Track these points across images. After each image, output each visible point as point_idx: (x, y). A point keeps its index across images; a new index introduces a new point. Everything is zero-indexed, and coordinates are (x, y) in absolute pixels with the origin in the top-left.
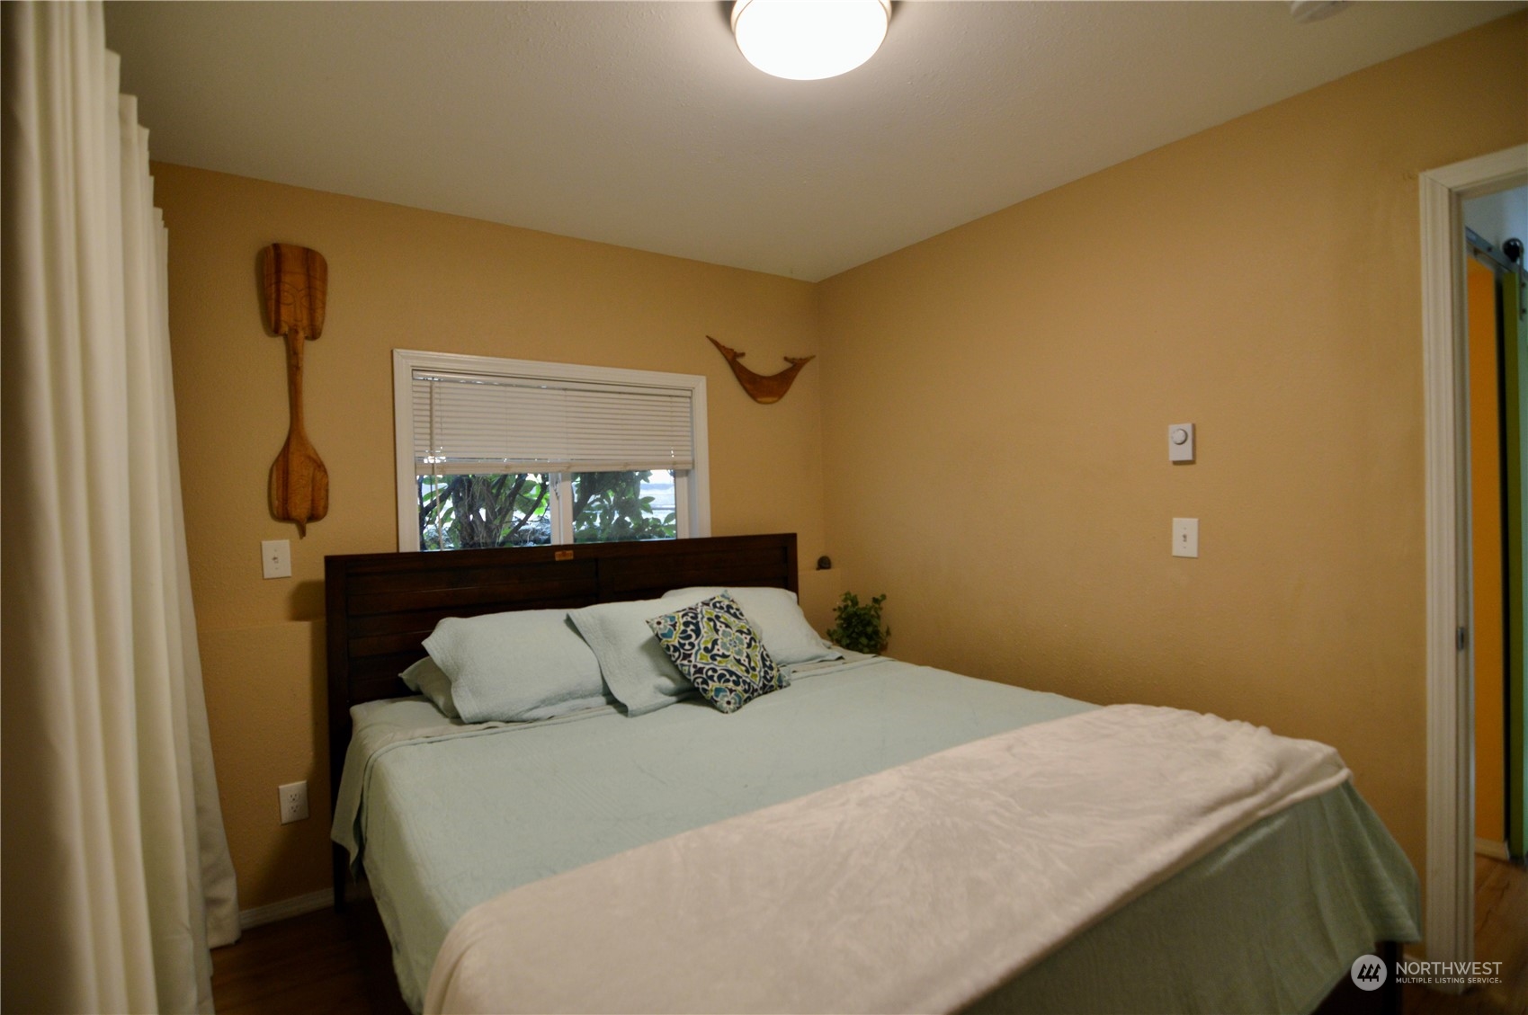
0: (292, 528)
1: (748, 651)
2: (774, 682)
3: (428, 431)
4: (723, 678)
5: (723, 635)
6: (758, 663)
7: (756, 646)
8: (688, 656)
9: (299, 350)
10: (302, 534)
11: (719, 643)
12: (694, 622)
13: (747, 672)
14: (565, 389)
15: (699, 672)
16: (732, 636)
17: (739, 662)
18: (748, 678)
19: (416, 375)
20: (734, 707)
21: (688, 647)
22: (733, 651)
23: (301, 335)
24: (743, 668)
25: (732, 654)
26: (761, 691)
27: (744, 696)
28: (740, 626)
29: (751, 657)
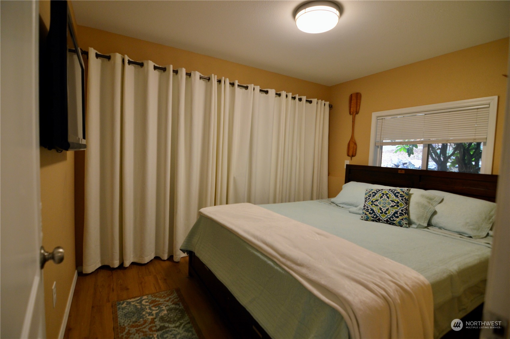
0: (350, 158)
1: (389, 208)
2: (396, 222)
3: (380, 133)
4: (367, 210)
5: (383, 200)
6: (390, 213)
7: (396, 208)
8: (366, 201)
9: (354, 117)
10: (351, 159)
11: (378, 201)
12: (376, 193)
13: (381, 213)
14: (425, 114)
15: (364, 206)
16: (387, 201)
17: (381, 209)
18: (379, 215)
19: (378, 118)
20: (364, 219)
21: (367, 199)
22: (382, 205)
23: (354, 114)
24: (381, 211)
25: (380, 206)
26: (385, 222)
27: (371, 218)
28: (394, 199)
29: (389, 210)
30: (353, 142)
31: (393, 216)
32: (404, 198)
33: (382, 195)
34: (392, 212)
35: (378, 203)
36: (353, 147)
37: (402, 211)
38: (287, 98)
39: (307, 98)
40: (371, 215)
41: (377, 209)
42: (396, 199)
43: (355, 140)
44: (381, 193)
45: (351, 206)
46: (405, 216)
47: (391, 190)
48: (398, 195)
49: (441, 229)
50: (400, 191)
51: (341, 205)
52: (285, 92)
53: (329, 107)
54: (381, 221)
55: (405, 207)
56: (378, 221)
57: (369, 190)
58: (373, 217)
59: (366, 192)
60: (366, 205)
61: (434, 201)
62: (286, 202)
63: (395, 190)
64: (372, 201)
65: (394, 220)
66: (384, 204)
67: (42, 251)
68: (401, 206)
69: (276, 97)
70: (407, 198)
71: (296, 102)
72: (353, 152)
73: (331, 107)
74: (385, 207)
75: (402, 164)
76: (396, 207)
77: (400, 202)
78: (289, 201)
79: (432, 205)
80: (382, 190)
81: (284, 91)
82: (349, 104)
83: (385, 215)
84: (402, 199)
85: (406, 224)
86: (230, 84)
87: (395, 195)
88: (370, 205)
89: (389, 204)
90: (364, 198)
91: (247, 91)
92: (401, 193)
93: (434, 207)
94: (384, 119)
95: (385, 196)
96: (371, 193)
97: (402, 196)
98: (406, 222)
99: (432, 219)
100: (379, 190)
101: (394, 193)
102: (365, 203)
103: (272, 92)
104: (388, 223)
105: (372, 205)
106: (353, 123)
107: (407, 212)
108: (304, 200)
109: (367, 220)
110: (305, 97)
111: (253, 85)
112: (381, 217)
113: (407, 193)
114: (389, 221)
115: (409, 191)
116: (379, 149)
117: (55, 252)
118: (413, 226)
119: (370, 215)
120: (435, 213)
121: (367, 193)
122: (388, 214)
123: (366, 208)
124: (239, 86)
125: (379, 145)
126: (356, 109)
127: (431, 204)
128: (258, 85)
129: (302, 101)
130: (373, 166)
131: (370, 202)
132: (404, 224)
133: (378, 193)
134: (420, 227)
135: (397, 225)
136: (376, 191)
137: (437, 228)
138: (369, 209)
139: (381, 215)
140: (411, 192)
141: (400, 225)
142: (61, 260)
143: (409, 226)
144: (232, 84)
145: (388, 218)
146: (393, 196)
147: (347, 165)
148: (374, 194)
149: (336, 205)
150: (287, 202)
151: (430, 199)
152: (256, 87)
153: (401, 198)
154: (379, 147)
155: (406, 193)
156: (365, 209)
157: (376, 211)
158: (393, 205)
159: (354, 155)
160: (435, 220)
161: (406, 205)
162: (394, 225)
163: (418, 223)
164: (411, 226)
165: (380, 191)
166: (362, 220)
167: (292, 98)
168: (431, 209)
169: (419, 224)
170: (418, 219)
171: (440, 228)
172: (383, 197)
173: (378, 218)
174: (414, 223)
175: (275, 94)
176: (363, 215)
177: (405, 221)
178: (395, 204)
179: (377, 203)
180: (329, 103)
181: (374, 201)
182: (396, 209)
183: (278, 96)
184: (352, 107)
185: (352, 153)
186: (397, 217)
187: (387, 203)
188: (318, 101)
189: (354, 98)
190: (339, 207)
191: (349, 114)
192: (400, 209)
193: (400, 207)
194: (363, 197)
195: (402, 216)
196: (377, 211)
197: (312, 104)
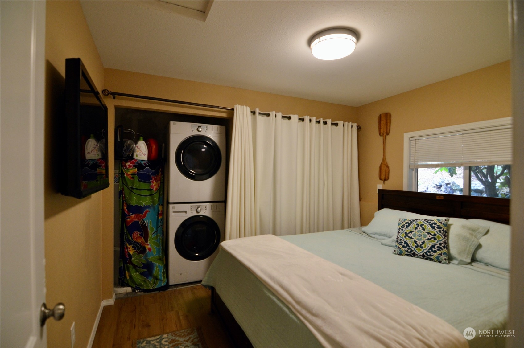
0: (382, 182)
1: (425, 241)
2: (433, 258)
3: (414, 155)
4: (401, 243)
5: (417, 231)
6: (427, 247)
7: (434, 241)
8: (399, 233)
9: (384, 138)
10: (384, 184)
11: (413, 233)
12: (410, 223)
13: (416, 247)
14: (463, 134)
15: (397, 239)
16: (422, 233)
17: (415, 242)
18: (414, 248)
19: (411, 139)
20: (397, 253)
21: (401, 230)
22: (417, 238)
23: (385, 135)
24: (415, 245)
25: (415, 239)
26: (421, 257)
27: (405, 253)
28: (431, 231)
29: (425, 243)
30: (385, 165)
31: (430, 251)
32: (442, 229)
33: (416, 226)
34: (429, 245)
35: (413, 235)
36: (386, 170)
37: (440, 244)
38: (311, 123)
39: (332, 121)
40: (405, 249)
41: (411, 242)
42: (433, 231)
43: (386, 163)
44: (415, 224)
45: (383, 236)
46: (444, 250)
47: (426, 221)
48: (435, 226)
49: (488, 266)
50: (437, 221)
51: (373, 236)
52: (309, 117)
53: (357, 128)
54: (416, 256)
55: (443, 240)
56: (413, 256)
57: (402, 220)
58: (408, 251)
59: (399, 222)
60: (399, 237)
61: (478, 233)
62: (314, 232)
63: (431, 221)
64: (406, 233)
65: (431, 255)
66: (420, 237)
67: (43, 309)
68: (439, 239)
69: (299, 122)
70: (445, 230)
71: (320, 126)
72: (385, 175)
73: (359, 128)
74: (421, 239)
75: (445, 184)
76: (433, 239)
77: (437, 235)
78: (318, 231)
79: (476, 238)
80: (417, 220)
81: (307, 116)
82: (378, 125)
83: (421, 249)
84: (440, 231)
85: (445, 259)
86: (252, 112)
87: (431, 226)
88: (404, 237)
89: (425, 236)
90: (397, 229)
91: (268, 118)
92: (438, 224)
93: (478, 239)
94: (417, 140)
95: (420, 228)
96: (404, 223)
97: (439, 227)
98: (446, 258)
99: (476, 253)
100: (413, 221)
101: (431, 224)
102: (398, 235)
103: (295, 118)
104: (425, 258)
105: (405, 237)
106: (383, 145)
107: (446, 246)
108: (334, 230)
109: (400, 254)
110: (330, 120)
111: (274, 112)
112: (416, 251)
113: (445, 224)
114: (426, 256)
115: (447, 221)
116: (414, 172)
117: (55, 309)
118: (455, 262)
119: (403, 249)
120: (479, 246)
121: (400, 224)
122: (424, 248)
123: (399, 240)
124: (260, 113)
125: (414, 168)
126: (387, 130)
127: (475, 236)
128: (280, 112)
129: (327, 124)
130: (408, 191)
131: (403, 234)
132: (442, 260)
133: (412, 223)
134: (461, 263)
135: (435, 260)
136: (410, 221)
137: (483, 264)
138: (402, 242)
139: (417, 249)
140: (450, 223)
141: (438, 261)
142: (61, 316)
143: (449, 262)
144: (254, 113)
145: (425, 252)
146: (429, 228)
147: (379, 190)
148: (407, 225)
149: (368, 235)
150: (316, 232)
151: (473, 230)
152: (277, 114)
153: (438, 230)
154: (414, 169)
155: (443, 224)
156: (398, 242)
157: (410, 244)
158: (430, 238)
159: (387, 178)
160: (480, 254)
161: (445, 238)
162: (432, 260)
163: (460, 258)
164: (451, 262)
165: (415, 221)
166: (394, 255)
167: (317, 121)
168: (474, 242)
169: (461, 260)
170: (459, 254)
171: (487, 264)
172: (418, 228)
173: (413, 252)
174: (455, 258)
175: (298, 119)
176: (396, 248)
177: (444, 256)
178: (431, 236)
179: (411, 235)
180: (357, 124)
181: (408, 232)
182: (433, 243)
183: (301, 121)
184: (381, 127)
185: (384, 177)
186: (435, 252)
187: (423, 236)
188: (345, 123)
189: (383, 118)
190: (371, 238)
191: (379, 135)
192: (437, 242)
193: (437, 240)
194: (396, 227)
195: (440, 250)
196: (412, 245)
197: (338, 127)
